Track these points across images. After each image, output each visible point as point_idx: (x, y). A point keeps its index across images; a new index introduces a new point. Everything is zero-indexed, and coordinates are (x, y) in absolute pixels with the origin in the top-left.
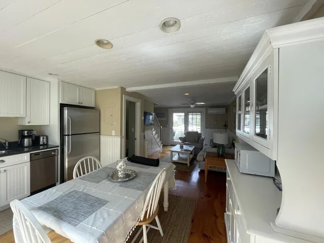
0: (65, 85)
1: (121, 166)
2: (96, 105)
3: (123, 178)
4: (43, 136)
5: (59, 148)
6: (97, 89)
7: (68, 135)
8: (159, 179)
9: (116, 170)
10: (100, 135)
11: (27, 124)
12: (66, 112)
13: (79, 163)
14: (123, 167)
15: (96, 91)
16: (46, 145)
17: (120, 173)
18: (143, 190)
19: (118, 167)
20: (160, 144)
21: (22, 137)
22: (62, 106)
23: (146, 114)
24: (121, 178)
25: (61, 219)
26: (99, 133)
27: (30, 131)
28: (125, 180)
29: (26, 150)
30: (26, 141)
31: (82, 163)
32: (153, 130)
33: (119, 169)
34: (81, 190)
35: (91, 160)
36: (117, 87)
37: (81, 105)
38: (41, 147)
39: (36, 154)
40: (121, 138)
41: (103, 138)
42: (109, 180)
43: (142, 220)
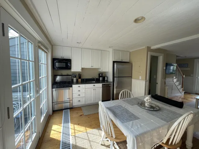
0: (115, 51)
1: (148, 99)
2: (130, 60)
3: (149, 107)
4: (106, 77)
5: (112, 83)
6: (130, 51)
7: (116, 77)
8: (184, 119)
9: (144, 101)
10: (132, 78)
11: (101, 71)
12: (115, 65)
13: (121, 92)
14: (149, 101)
15: (130, 52)
16: (107, 81)
17: (146, 104)
18: (167, 122)
19: (145, 100)
20: (181, 90)
21: (100, 77)
22: (114, 62)
23: (167, 65)
24: (147, 107)
25: (116, 117)
26: (131, 77)
27: (102, 74)
28: (151, 109)
29: (101, 82)
30: (101, 78)
31: (123, 92)
32: (174, 78)
33: (147, 101)
34: (124, 106)
35: (127, 92)
36: (144, 47)
37: (122, 61)
38: (106, 82)
39: (104, 84)
40: (146, 82)
41: (133, 81)
42: (139, 106)
43: (164, 143)
